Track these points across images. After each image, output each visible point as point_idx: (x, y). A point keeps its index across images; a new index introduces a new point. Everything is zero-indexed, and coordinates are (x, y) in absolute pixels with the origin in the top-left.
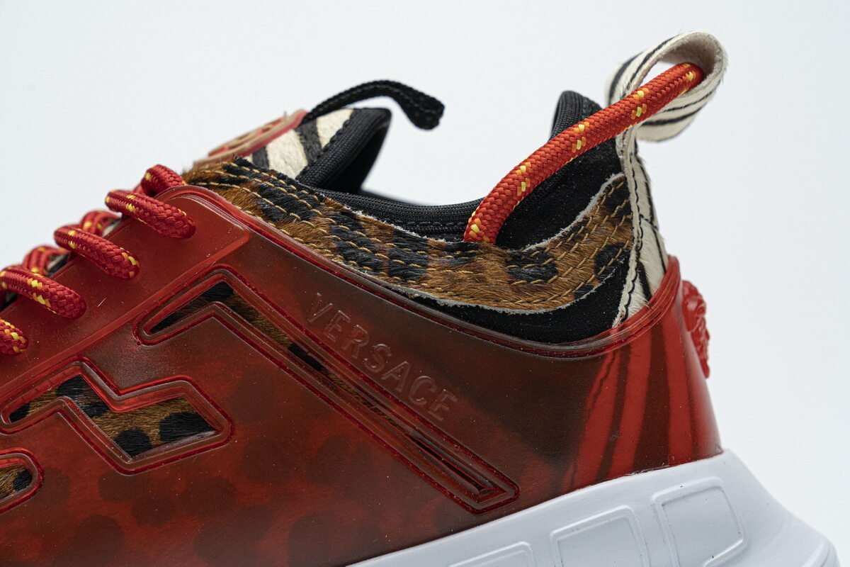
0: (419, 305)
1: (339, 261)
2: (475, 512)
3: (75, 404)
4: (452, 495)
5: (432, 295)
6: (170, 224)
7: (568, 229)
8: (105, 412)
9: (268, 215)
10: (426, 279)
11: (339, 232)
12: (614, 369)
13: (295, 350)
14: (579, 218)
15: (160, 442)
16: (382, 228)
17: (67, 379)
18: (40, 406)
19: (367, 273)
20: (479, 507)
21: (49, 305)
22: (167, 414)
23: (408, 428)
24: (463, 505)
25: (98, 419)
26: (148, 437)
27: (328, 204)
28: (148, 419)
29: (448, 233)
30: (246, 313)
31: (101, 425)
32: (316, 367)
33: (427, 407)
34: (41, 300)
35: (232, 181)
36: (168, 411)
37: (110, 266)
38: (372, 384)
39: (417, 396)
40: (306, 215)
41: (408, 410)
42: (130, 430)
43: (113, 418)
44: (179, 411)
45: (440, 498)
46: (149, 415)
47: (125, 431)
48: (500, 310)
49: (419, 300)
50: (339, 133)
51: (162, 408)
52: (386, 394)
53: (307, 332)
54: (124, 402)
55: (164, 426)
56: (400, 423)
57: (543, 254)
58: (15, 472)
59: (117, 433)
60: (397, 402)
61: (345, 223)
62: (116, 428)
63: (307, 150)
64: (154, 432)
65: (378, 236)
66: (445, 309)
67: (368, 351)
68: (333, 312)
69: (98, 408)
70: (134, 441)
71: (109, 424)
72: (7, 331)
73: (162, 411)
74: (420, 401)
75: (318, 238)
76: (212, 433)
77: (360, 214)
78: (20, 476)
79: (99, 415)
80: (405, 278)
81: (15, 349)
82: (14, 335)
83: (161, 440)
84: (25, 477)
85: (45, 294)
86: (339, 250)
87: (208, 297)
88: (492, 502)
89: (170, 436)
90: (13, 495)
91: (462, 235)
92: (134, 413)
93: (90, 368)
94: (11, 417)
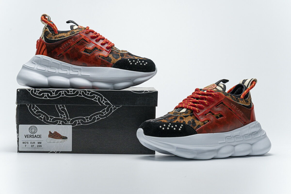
2: (244, 125)
3: (211, 114)
5: (241, 104)
9: (225, 95)
11: (231, 97)
13: (229, 108)
14: (248, 97)
16: (234, 97)
19: (235, 101)
28: (218, 115)
30: (225, 105)
31: (214, 116)
32: (231, 110)
34: (206, 103)
38: (236, 112)
40: (228, 95)
41: (239, 115)
45: (241, 123)
48: (245, 105)
50: (224, 87)
53: (231, 107)
54: (216, 113)
55: (220, 116)
57: (247, 100)
63: (221, 88)
64: (219, 117)
68: (233, 105)
69: (213, 114)
70: (217, 117)
76: (223, 117)
77: (232, 95)
82: (204, 107)
84: (208, 121)
85: (207, 103)
86: (232, 99)
87: (221, 103)
88: (245, 124)
89: (220, 117)
90: (208, 123)
91: (240, 98)
92: (216, 115)
93: (212, 110)
94: (205, 115)
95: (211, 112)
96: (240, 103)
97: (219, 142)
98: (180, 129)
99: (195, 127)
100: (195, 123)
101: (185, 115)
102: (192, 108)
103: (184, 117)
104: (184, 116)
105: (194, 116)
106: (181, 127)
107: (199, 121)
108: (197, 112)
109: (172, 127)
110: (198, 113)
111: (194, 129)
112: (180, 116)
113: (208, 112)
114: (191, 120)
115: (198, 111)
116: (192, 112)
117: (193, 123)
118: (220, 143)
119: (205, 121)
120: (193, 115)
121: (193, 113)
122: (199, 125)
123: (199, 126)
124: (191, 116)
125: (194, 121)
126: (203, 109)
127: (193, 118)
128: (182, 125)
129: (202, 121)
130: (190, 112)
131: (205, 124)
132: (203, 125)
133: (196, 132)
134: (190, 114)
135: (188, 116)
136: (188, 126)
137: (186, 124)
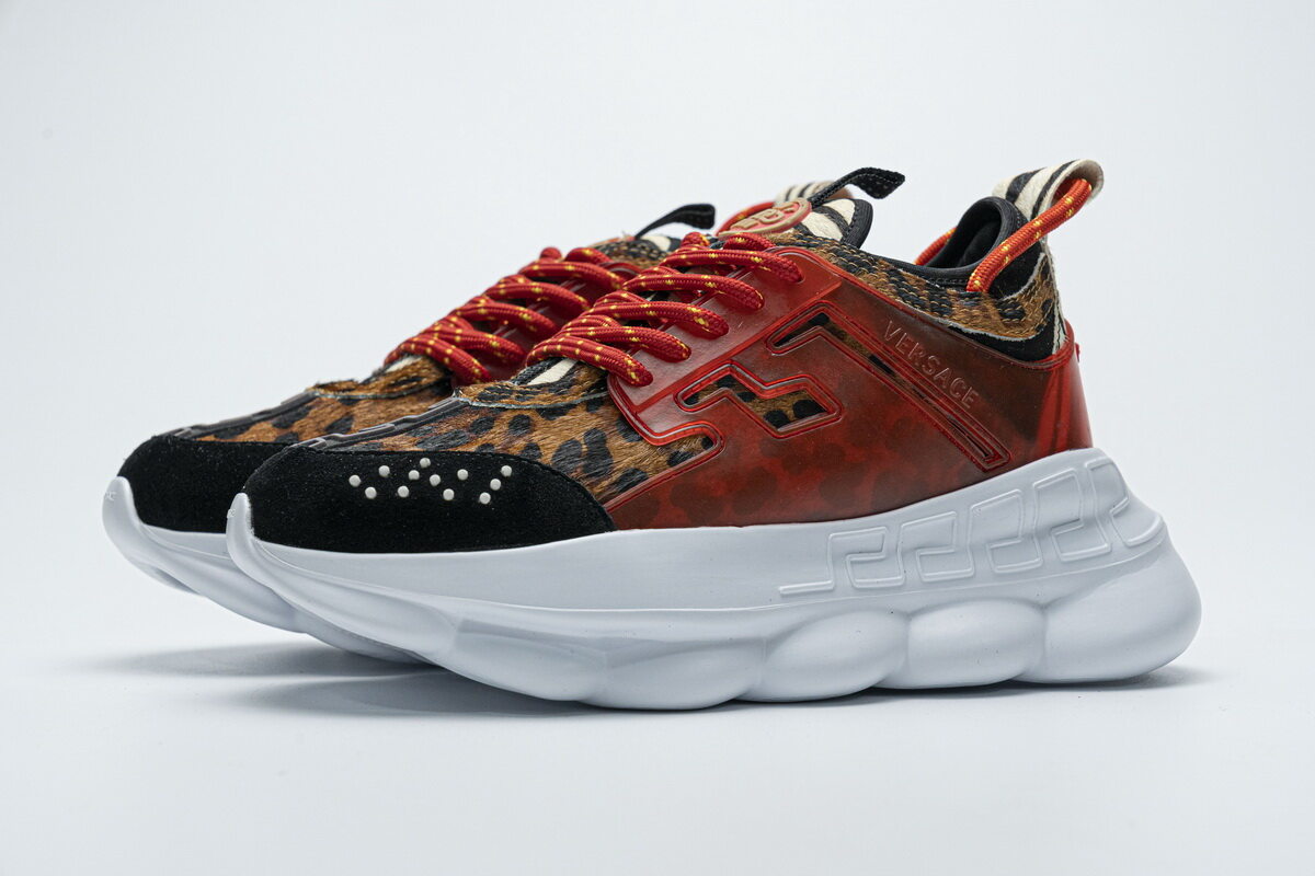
0: (952, 332)
1: (899, 300)
2: (984, 471)
3: (733, 393)
4: (972, 458)
5: (960, 326)
6: (790, 271)
7: (1026, 287)
8: (754, 398)
9: (849, 269)
10: (954, 315)
11: (893, 282)
12: (1056, 381)
13: (872, 358)
14: (1031, 280)
15: (795, 419)
16: (917, 281)
17: (722, 377)
18: (707, 395)
19: (918, 310)
20: (987, 467)
21: (707, 325)
22: (796, 400)
23: (946, 413)
24: (979, 465)
25: (751, 403)
26: (787, 416)
28: (785, 403)
29: (956, 286)
30: (840, 335)
31: (754, 407)
32: (889, 372)
33: (960, 399)
34: (701, 321)
36: (796, 399)
37: (747, 299)
38: (927, 382)
39: (955, 392)
40: (870, 270)
41: (948, 401)
42: (774, 411)
43: (760, 402)
44: (803, 399)
45: (966, 460)
46: (785, 401)
47: (770, 411)
48: (997, 337)
49: (951, 328)
50: (855, 215)
51: (792, 397)
52: (935, 389)
53: (884, 348)
54: (769, 391)
55: (796, 407)
56: (942, 409)
57: (1015, 304)
58: (700, 438)
59: (765, 412)
60: (942, 396)
61: (894, 276)
62: (764, 409)
63: (839, 225)
64: (790, 412)
66: (967, 335)
67: (924, 361)
68: (901, 334)
69: (749, 396)
70: (778, 418)
71: (758, 406)
72: (677, 342)
73: (793, 399)
74: (957, 395)
75: (883, 285)
76: (824, 414)
77: (901, 270)
78: (705, 440)
79: (750, 400)
80: (941, 314)
81: (684, 355)
83: (796, 417)
84: (708, 442)
85: (703, 317)
86: (899, 294)
87: (813, 323)
88: (995, 464)
89: (800, 415)
90: (705, 452)
91: (964, 288)
92: (775, 400)
93: (738, 369)
94: (686, 402)
95: (735, 380)
96: (952, 323)
97: (781, 588)
98: (485, 498)
99: (605, 483)
100: (607, 454)
101: (545, 404)
102: (597, 357)
103: (538, 419)
104: (540, 411)
105: (611, 409)
106: (496, 484)
107: (641, 439)
108: (628, 381)
109: (435, 479)
110: (637, 385)
111: (589, 497)
112: (514, 410)
113: (710, 379)
114: (579, 437)
115: (638, 371)
116: (600, 385)
117: (590, 456)
118: (785, 597)
119: (681, 442)
120: (609, 401)
121: (604, 389)
122: (636, 470)
123: (630, 477)
124: (591, 406)
125: (605, 441)
126: (676, 356)
127: (599, 420)
128: (506, 470)
129: (658, 441)
130: (588, 384)
131: (677, 463)
132: (664, 473)
133: (604, 515)
134: (586, 398)
135: (572, 406)
136: (554, 472)
137: (540, 464)
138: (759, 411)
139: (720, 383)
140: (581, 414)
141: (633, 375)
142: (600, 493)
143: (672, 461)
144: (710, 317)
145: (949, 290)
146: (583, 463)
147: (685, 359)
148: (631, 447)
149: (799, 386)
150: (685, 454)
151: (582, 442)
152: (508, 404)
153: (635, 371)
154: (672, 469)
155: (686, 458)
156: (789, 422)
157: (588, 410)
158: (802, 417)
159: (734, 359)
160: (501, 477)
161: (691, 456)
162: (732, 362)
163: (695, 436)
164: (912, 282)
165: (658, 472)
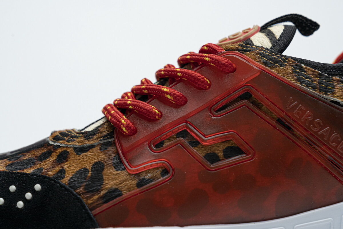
0: (333, 104)
1: (298, 84)
3: (185, 141)
5: (338, 100)
6: (227, 66)
8: (198, 145)
9: (266, 64)
10: (335, 93)
11: (296, 72)
13: (279, 121)
15: (224, 158)
16: (313, 72)
17: (180, 131)
18: (169, 142)
19: (310, 90)
21: (172, 99)
22: (226, 147)
23: (327, 155)
25: (196, 148)
26: (218, 156)
27: (290, 61)
28: (218, 148)
29: (340, 75)
30: (258, 105)
31: (197, 150)
32: (289, 129)
33: (337, 147)
34: (169, 97)
35: (245, 51)
36: (226, 146)
37: (199, 83)
38: (314, 136)
39: (333, 142)
40: (281, 65)
41: (328, 148)
42: (210, 153)
43: (202, 147)
44: (230, 145)
46: (218, 147)
47: (208, 153)
49: (333, 101)
50: (282, 34)
51: (223, 144)
52: (319, 140)
53: (286, 114)
54: (208, 140)
55: (225, 151)
56: (324, 153)
58: (160, 170)
59: (204, 154)
60: (324, 144)
61: (297, 69)
62: (204, 152)
63: (271, 40)
64: (221, 154)
65: (313, 75)
67: (312, 122)
70: (212, 158)
71: (200, 150)
72: (153, 109)
73: (224, 145)
74: (334, 144)
75: (288, 74)
76: (244, 155)
77: (303, 65)
78: (163, 171)
79: (196, 146)
80: (326, 93)
81: (157, 117)
82: (156, 111)
83: (224, 157)
84: (165, 172)
85: (170, 94)
86: (298, 80)
87: (241, 98)
90: (161, 179)
92: (211, 146)
93: (190, 126)
94: (156, 146)
95: (189, 133)
96: (332, 98)
99: (96, 197)
100: (101, 178)
101: (78, 145)
103: (72, 154)
104: (75, 148)
106: (29, 195)
107: (124, 169)
110: (127, 136)
111: (84, 207)
112: (64, 147)
113: (172, 132)
114: (90, 167)
115: (127, 127)
116: (110, 135)
117: (92, 179)
119: (147, 172)
120: (113, 144)
121: (113, 137)
122: (116, 190)
123: (114, 193)
124: (103, 147)
125: (103, 170)
126: (152, 118)
127: (104, 156)
128: (38, 187)
129: (133, 171)
130: (105, 133)
131: (142, 185)
132: (133, 192)
133: (91, 218)
134: (102, 142)
135: (92, 146)
136: (66, 190)
137: (60, 184)
138: (199, 153)
139: (178, 135)
140: (96, 151)
141: (124, 129)
142: (92, 203)
143: (139, 185)
144: (174, 94)
145: (334, 78)
146: (85, 184)
147: (158, 119)
148: (117, 174)
149: (229, 137)
150: (148, 180)
151: (90, 170)
152: (62, 144)
153: (126, 127)
154: (138, 190)
155: (149, 183)
156: (219, 160)
157: (100, 149)
158: (229, 157)
159: (189, 120)
160: (33, 192)
161: (152, 181)
162: (186, 122)
163: (158, 168)
164: (309, 72)
165: (129, 191)
